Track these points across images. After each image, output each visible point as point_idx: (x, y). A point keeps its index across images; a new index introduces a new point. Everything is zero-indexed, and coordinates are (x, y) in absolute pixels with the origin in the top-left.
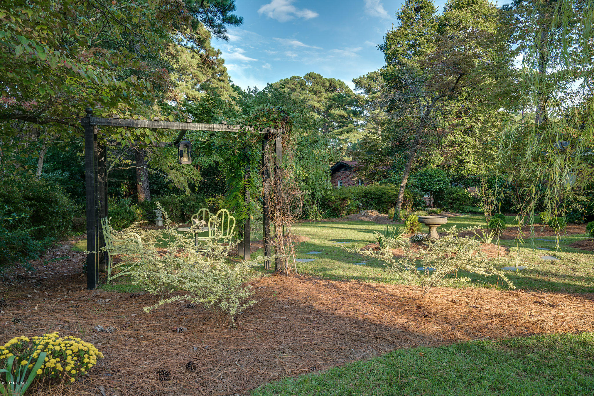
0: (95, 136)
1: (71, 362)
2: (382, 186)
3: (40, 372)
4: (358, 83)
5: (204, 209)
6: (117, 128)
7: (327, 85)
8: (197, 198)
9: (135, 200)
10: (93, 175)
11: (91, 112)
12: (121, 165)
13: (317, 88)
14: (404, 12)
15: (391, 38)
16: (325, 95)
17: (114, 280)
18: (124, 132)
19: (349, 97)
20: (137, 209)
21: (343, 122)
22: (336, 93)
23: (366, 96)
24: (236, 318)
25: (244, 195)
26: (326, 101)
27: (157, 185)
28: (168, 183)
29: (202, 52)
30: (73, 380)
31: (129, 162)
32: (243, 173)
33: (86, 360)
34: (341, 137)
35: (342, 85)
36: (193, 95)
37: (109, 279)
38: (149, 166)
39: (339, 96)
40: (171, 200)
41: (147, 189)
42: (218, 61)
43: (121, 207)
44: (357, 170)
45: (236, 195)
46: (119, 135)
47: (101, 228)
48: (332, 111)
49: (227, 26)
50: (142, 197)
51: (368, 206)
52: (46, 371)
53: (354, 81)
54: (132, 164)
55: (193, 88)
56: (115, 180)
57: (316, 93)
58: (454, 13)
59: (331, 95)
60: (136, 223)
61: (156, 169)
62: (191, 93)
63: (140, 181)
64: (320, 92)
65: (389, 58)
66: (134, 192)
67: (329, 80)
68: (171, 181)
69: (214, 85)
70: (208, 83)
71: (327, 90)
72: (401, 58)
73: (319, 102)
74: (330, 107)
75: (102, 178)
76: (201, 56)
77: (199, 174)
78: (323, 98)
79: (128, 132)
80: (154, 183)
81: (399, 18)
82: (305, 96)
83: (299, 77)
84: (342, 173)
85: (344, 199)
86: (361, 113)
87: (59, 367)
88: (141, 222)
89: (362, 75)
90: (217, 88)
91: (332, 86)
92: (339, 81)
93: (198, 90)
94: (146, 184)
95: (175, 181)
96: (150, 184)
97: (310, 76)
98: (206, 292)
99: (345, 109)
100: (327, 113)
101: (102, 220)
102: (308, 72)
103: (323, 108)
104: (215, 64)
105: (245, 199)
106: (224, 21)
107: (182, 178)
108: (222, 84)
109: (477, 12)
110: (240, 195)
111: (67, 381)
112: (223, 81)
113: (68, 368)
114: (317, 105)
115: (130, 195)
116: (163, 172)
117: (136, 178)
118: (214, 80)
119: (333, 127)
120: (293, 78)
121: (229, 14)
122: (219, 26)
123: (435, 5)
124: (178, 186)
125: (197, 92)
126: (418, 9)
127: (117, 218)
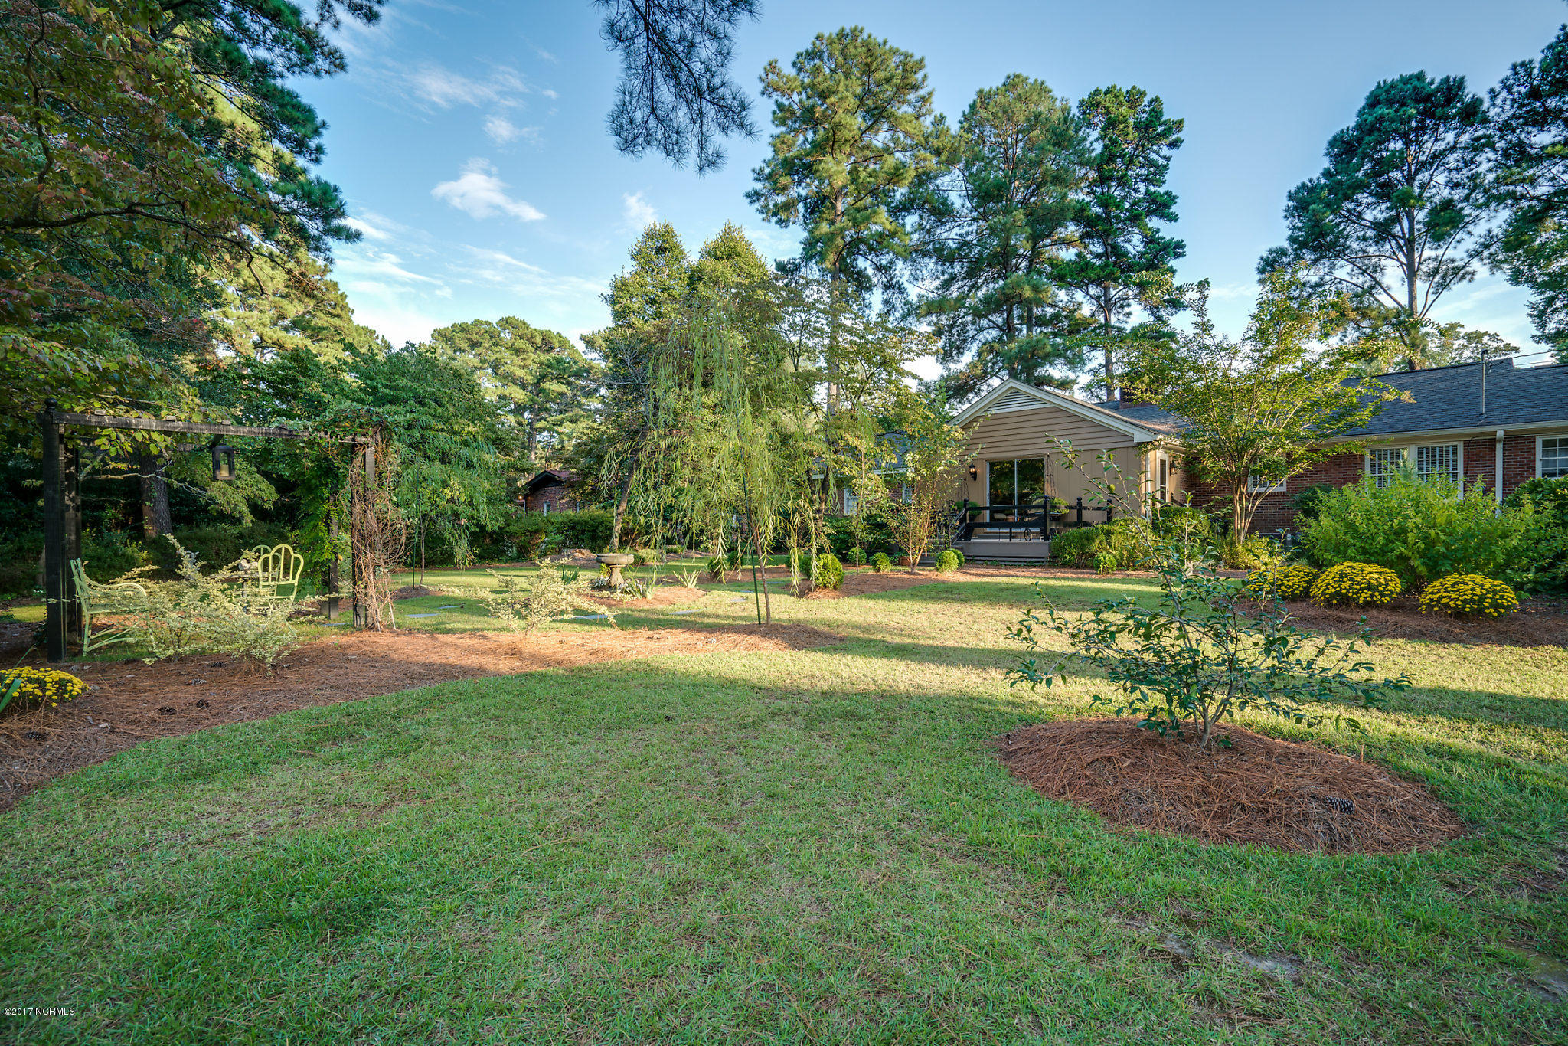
0: (62, 437)
1: (51, 690)
2: (602, 512)
3: (16, 694)
4: (590, 343)
5: (283, 546)
6: (102, 428)
7: (539, 340)
8: (269, 531)
9: (138, 534)
10: (57, 496)
11: (55, 405)
12: (106, 472)
13: (520, 344)
14: (640, 251)
15: (621, 286)
16: (533, 356)
17: (94, 650)
18: (114, 435)
19: (576, 363)
20: (141, 549)
21: (567, 405)
22: (553, 354)
23: (603, 364)
24: (274, 667)
25: (327, 525)
26: (535, 367)
27: (187, 506)
28: (208, 504)
29: (291, 265)
30: (54, 705)
31: (123, 466)
32: (326, 493)
33: (69, 688)
34: (560, 429)
35: (563, 342)
36: (275, 337)
37: (86, 649)
38: (167, 475)
39: (559, 361)
40: (215, 534)
41: (165, 514)
42: (325, 284)
43: (106, 547)
44: (572, 485)
45: (316, 526)
46: (104, 440)
47: (71, 575)
48: (546, 386)
49: (330, 241)
50: (150, 530)
51: (577, 544)
52: (23, 694)
53: (582, 338)
54: (131, 470)
55: (275, 324)
56: (93, 497)
57: (517, 352)
58: (711, 263)
59: (544, 357)
60: (137, 571)
61: (183, 480)
62: (270, 333)
63: (150, 500)
64: (525, 351)
65: (618, 315)
66: (135, 520)
67: (542, 333)
68: (213, 501)
69: (320, 323)
70: (308, 317)
71: (538, 348)
72: (633, 319)
73: (523, 367)
74: (543, 378)
75: (72, 500)
76: (289, 272)
77: (273, 489)
78: (530, 362)
79: (121, 436)
80: (180, 503)
81: (633, 258)
82: (498, 356)
83: (487, 323)
84: (550, 490)
85: (537, 532)
86: (596, 391)
87: (38, 692)
88: (147, 568)
89: (596, 330)
90: (326, 328)
91: (546, 343)
92: (559, 335)
93: (286, 329)
94: (163, 506)
95: (221, 500)
96: (170, 504)
97: (507, 323)
98: (232, 637)
99: (569, 384)
100: (537, 388)
101: (73, 563)
102: (505, 316)
103: (530, 379)
104: (319, 289)
105: (329, 531)
106: (326, 232)
107: (237, 497)
108: (336, 322)
109: (741, 268)
110: (322, 526)
111: (48, 705)
112: (338, 316)
113: (49, 693)
114: (520, 373)
115: (127, 524)
116: (196, 485)
117: (141, 495)
118: (320, 314)
119: (548, 410)
120: (477, 323)
121: (336, 222)
122: (318, 239)
123: (686, 248)
124: (227, 509)
125: (284, 333)
126: (661, 250)
127: (98, 567)
